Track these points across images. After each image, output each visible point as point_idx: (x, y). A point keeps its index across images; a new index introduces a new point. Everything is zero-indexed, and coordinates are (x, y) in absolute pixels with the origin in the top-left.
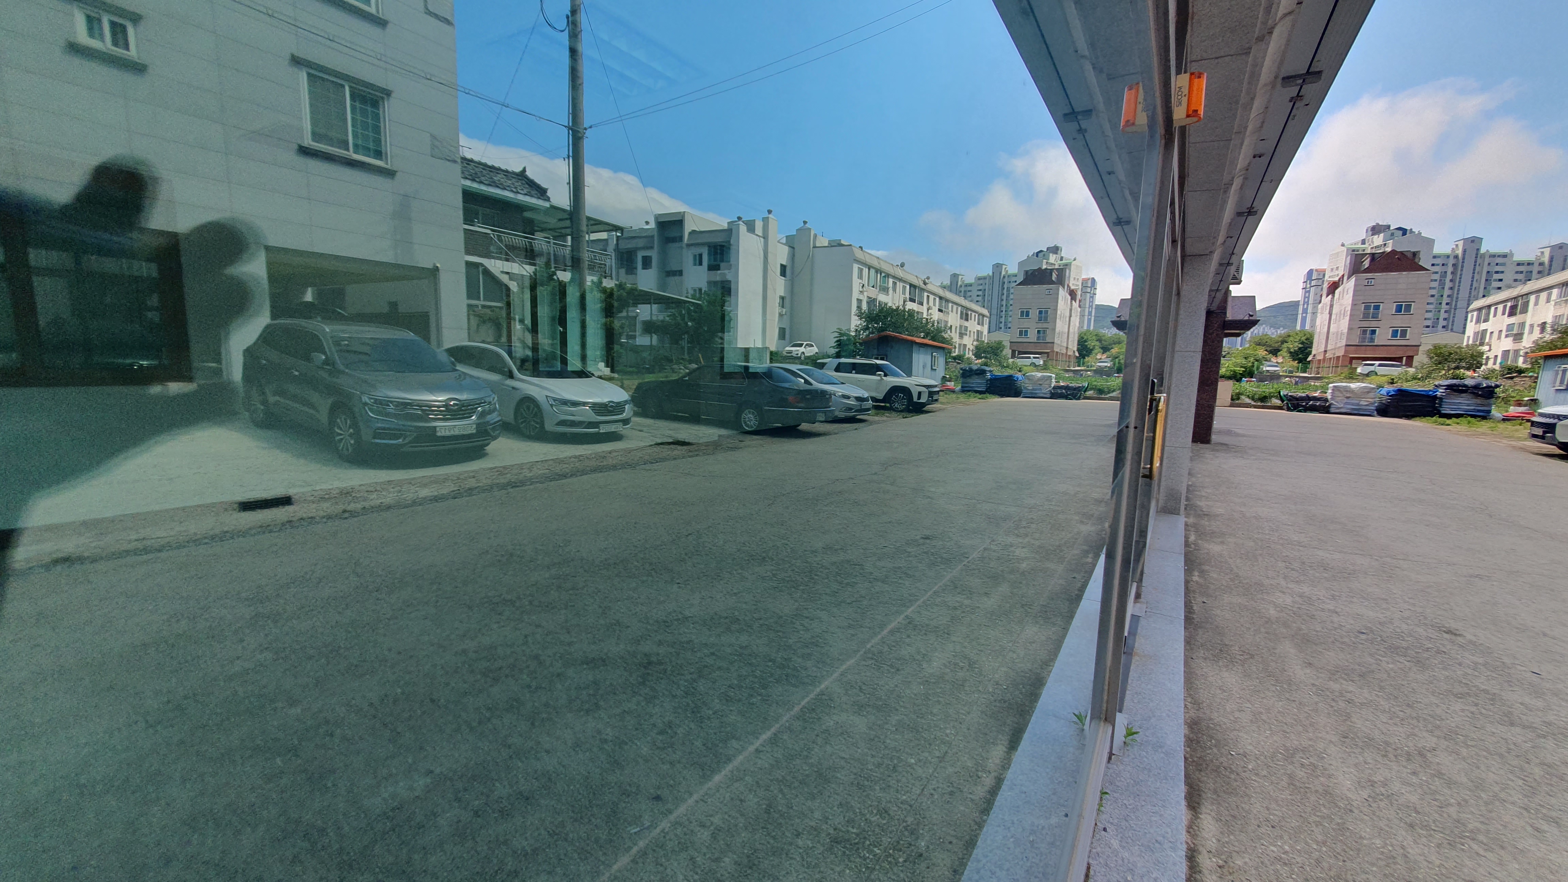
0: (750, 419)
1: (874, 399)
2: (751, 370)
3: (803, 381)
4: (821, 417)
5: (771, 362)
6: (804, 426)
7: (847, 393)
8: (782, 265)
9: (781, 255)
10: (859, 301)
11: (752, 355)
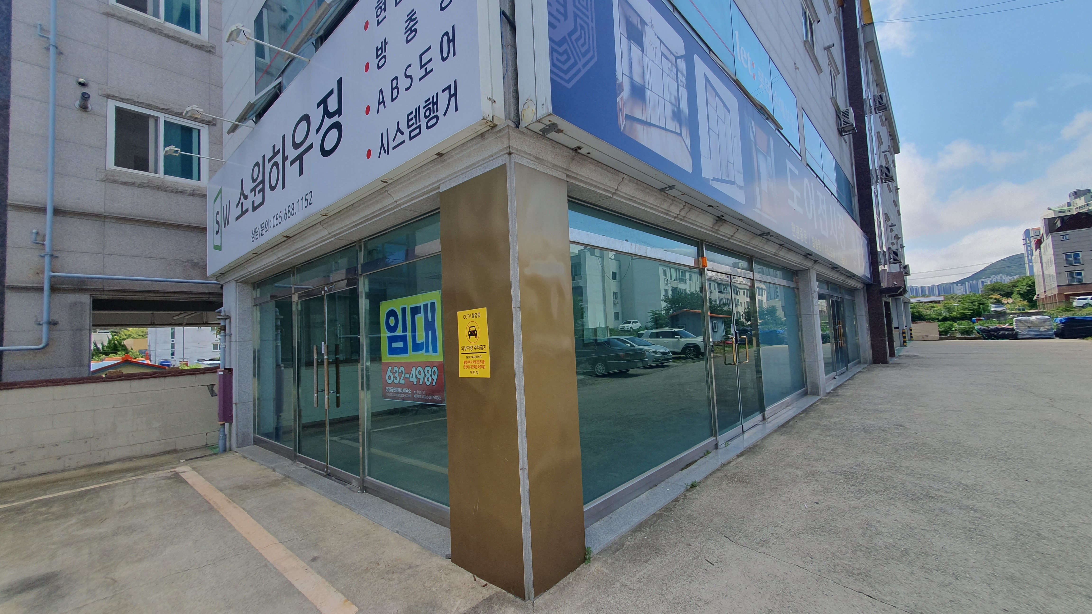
0: (600, 369)
1: (674, 353)
2: (598, 341)
3: (629, 345)
4: (640, 365)
5: (611, 336)
6: (632, 371)
7: (656, 350)
8: (613, 272)
9: (612, 267)
10: (666, 291)
11: (599, 332)
